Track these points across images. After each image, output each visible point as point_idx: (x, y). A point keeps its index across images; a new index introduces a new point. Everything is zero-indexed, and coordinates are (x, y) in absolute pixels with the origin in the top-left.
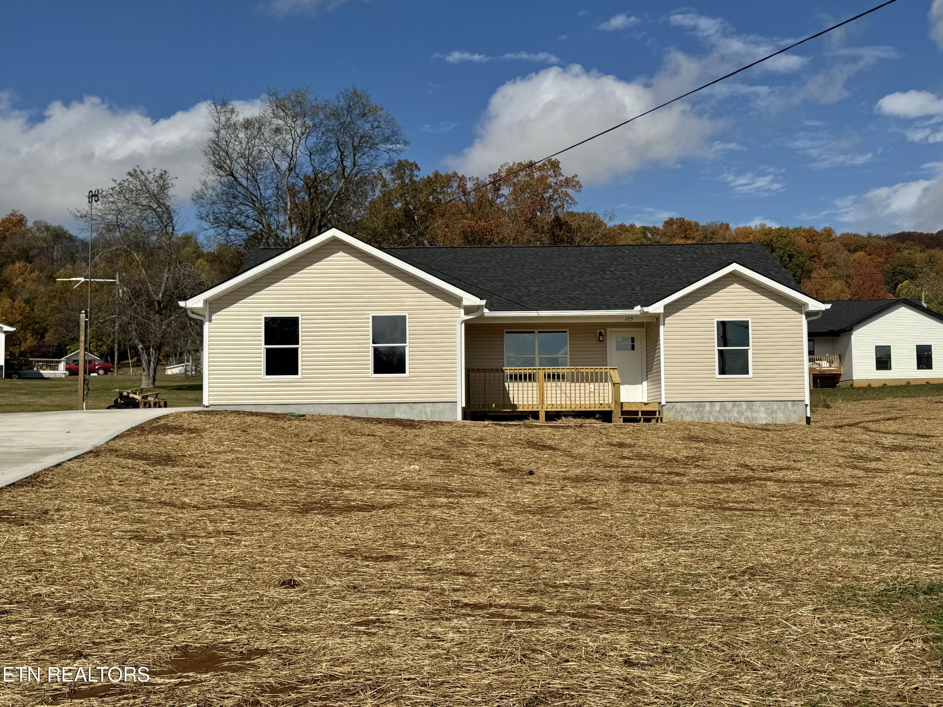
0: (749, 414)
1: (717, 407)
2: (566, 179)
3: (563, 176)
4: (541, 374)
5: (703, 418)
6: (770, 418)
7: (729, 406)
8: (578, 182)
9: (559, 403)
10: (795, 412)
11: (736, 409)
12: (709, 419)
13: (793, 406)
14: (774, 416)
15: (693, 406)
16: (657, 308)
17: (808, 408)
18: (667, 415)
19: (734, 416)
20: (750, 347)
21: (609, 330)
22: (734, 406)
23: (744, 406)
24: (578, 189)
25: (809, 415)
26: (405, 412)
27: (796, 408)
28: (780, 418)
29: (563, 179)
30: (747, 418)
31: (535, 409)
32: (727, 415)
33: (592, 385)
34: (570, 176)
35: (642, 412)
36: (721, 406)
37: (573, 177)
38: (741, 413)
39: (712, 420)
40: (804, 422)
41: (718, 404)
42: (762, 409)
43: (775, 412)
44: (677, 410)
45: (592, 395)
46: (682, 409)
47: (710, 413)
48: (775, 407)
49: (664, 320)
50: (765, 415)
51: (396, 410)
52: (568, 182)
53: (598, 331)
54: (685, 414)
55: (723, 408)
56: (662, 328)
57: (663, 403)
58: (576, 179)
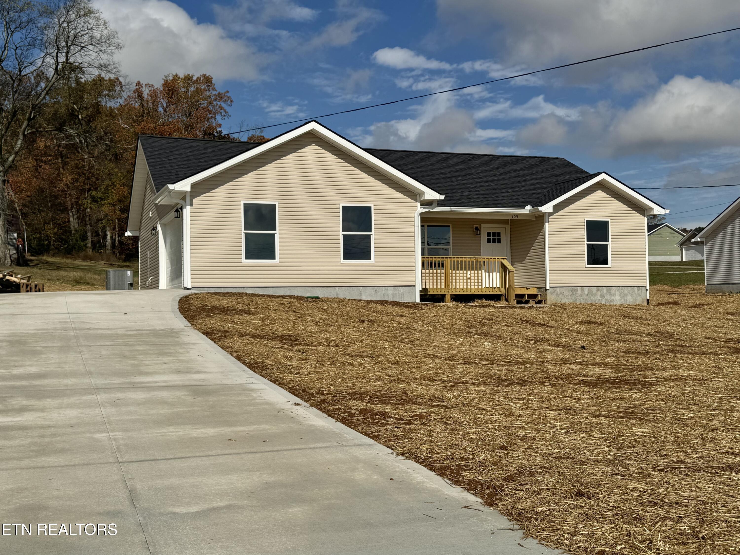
0: (608, 297)
1: (586, 291)
2: (219, 94)
3: (216, 91)
4: (447, 262)
5: (576, 300)
6: (623, 300)
7: (594, 290)
8: (229, 98)
9: (461, 287)
10: (639, 295)
11: (599, 293)
12: (580, 301)
13: (638, 290)
14: (625, 298)
15: (569, 290)
16: (547, 208)
17: (648, 292)
18: (551, 298)
19: (598, 299)
20: (610, 243)
21: (483, 225)
22: (598, 290)
23: (605, 290)
24: (229, 103)
25: (648, 298)
26: (370, 295)
27: (640, 292)
28: (630, 300)
29: (216, 93)
30: (607, 300)
31: (443, 293)
32: (593, 298)
33: (469, 273)
34: (222, 91)
35: (528, 295)
36: (589, 290)
37: (226, 93)
38: (602, 296)
39: (583, 302)
40: (645, 304)
41: (587, 289)
42: (617, 293)
43: (625, 295)
44: (557, 294)
45: (469, 281)
46: (561, 293)
47: (581, 296)
48: (626, 292)
49: (548, 218)
50: (619, 298)
51: (363, 293)
52: (220, 97)
53: (475, 226)
54: (563, 297)
55: (590, 292)
56: (546, 225)
57: (548, 288)
58: (228, 95)
